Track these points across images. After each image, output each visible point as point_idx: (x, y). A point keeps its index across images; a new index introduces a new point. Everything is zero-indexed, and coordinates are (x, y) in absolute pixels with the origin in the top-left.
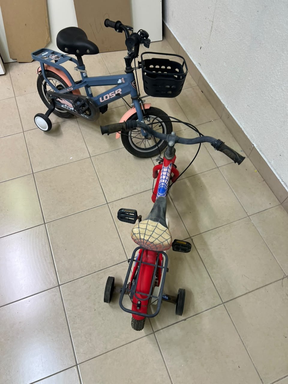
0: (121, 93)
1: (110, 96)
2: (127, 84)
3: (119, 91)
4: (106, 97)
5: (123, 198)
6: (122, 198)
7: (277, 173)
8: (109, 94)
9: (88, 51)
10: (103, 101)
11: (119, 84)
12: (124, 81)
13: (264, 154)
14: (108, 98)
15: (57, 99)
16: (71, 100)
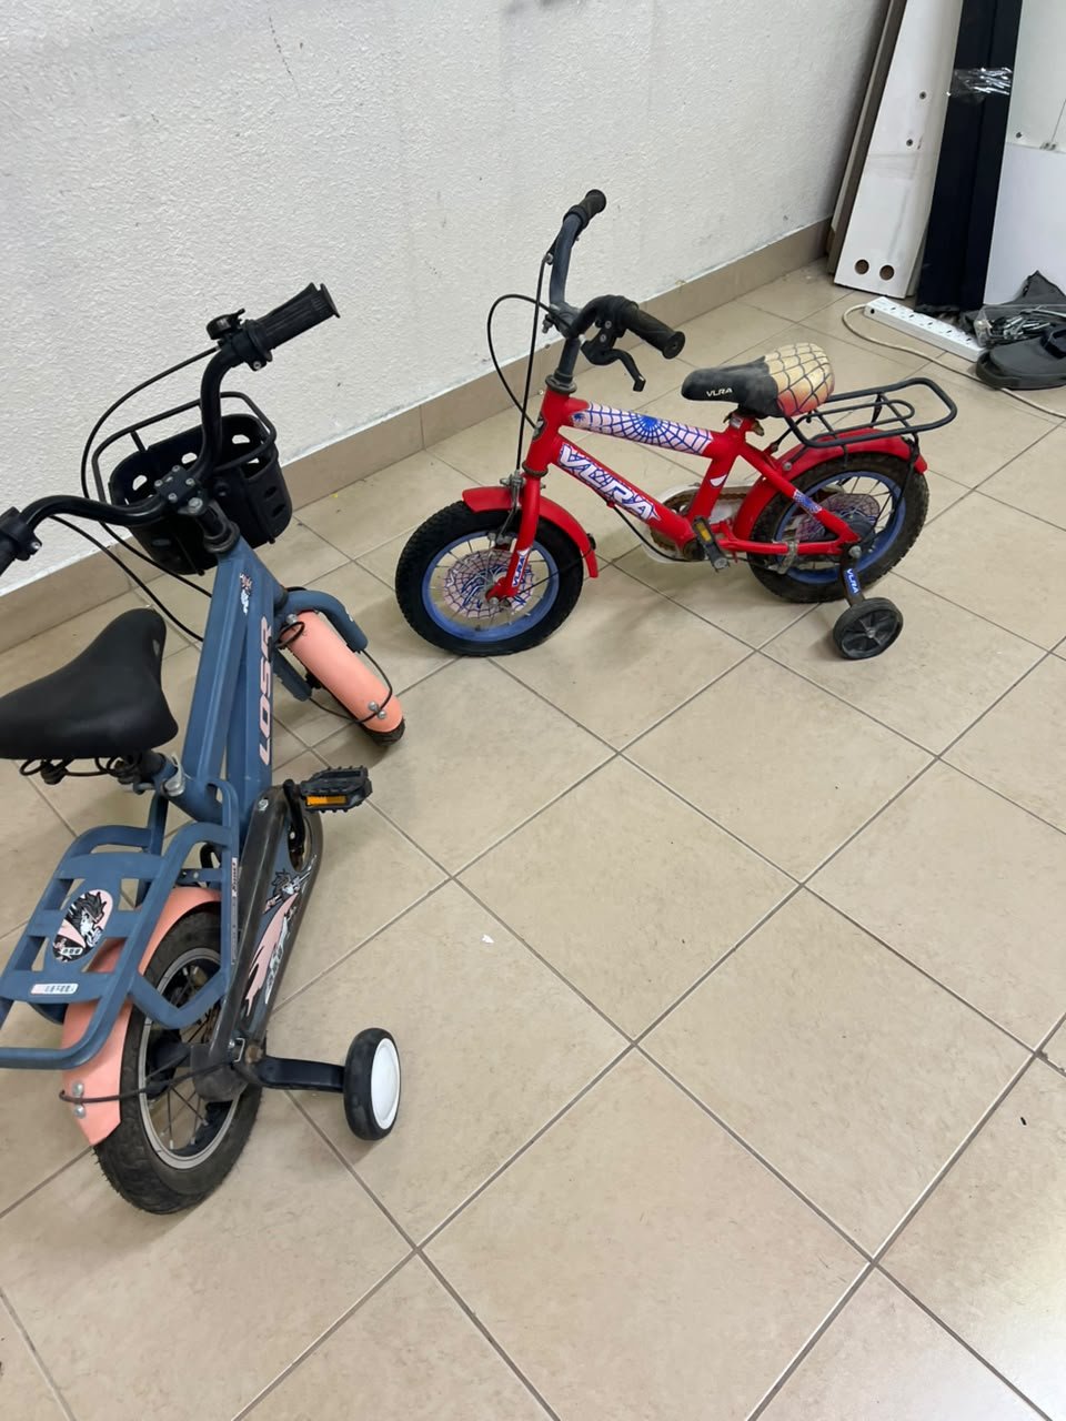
0: (269, 633)
1: (265, 691)
2: (257, 575)
3: (265, 629)
4: (265, 716)
5: (574, 725)
6: (579, 725)
7: (364, 424)
8: (262, 693)
10: (268, 743)
11: (249, 608)
12: (248, 583)
13: (308, 448)
14: (268, 707)
15: (248, 1001)
16: (268, 908)
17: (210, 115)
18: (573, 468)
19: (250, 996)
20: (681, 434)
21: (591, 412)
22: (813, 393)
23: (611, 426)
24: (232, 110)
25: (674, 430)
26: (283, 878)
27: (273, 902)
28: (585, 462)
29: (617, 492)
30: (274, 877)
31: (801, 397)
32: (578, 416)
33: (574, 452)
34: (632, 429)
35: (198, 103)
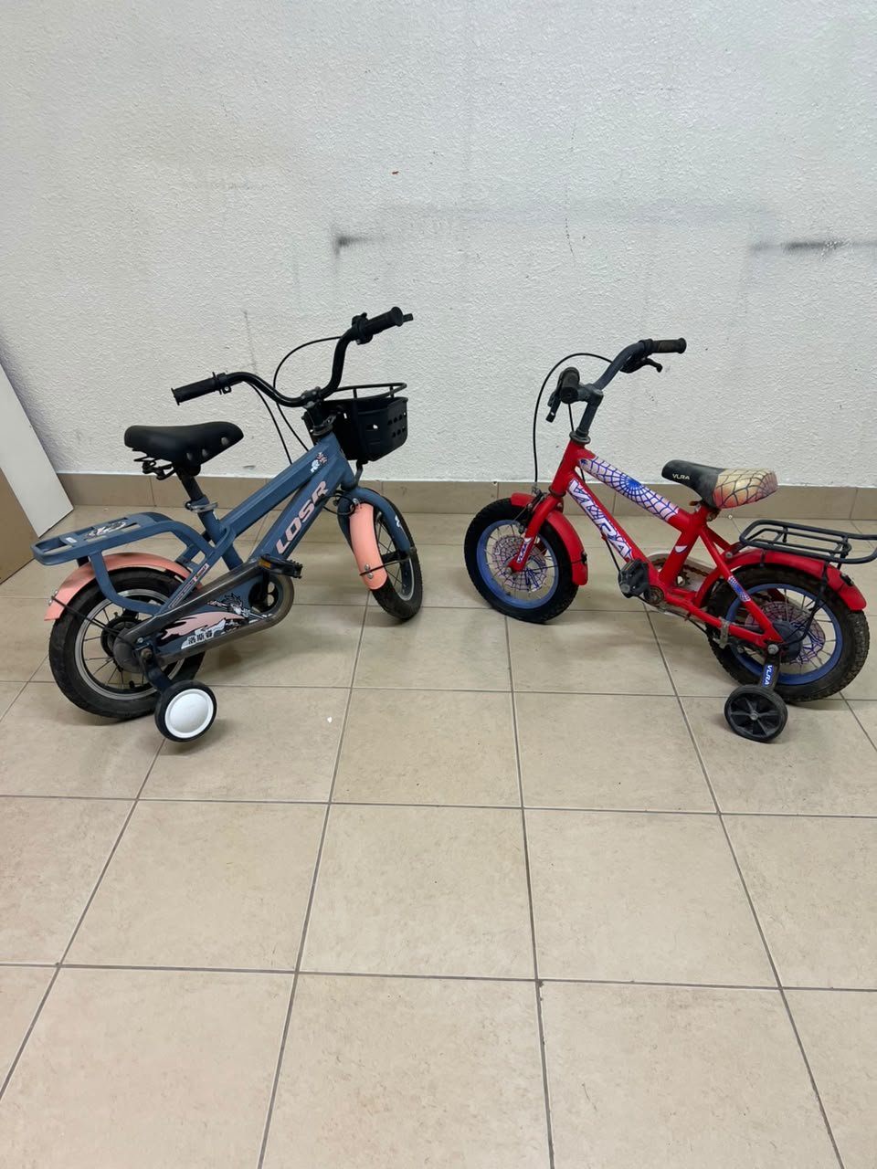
0: (325, 492)
1: (302, 517)
2: (334, 459)
3: (322, 488)
4: (293, 529)
8: (298, 516)
9: (224, 440)
10: (288, 543)
11: (316, 472)
12: (324, 460)
14: (299, 526)
15: (166, 633)
16: (213, 603)
17: (513, 262)
18: (577, 497)
19: (170, 632)
20: (654, 501)
21: (593, 462)
22: (734, 493)
23: (604, 476)
24: (528, 263)
25: (649, 496)
26: (238, 600)
27: (219, 604)
28: (586, 497)
29: (604, 527)
30: (229, 594)
31: (726, 494)
32: (583, 461)
33: (580, 487)
34: (618, 484)
35: (507, 254)
